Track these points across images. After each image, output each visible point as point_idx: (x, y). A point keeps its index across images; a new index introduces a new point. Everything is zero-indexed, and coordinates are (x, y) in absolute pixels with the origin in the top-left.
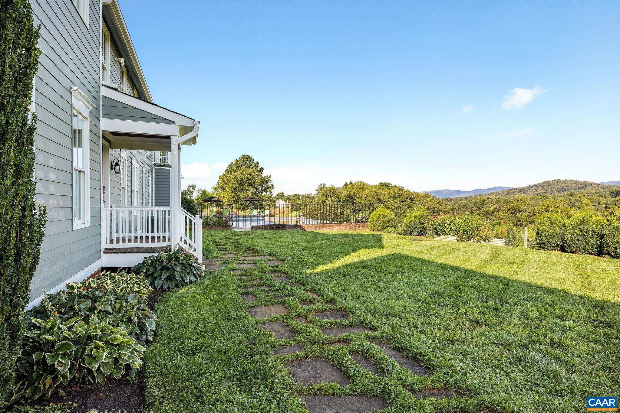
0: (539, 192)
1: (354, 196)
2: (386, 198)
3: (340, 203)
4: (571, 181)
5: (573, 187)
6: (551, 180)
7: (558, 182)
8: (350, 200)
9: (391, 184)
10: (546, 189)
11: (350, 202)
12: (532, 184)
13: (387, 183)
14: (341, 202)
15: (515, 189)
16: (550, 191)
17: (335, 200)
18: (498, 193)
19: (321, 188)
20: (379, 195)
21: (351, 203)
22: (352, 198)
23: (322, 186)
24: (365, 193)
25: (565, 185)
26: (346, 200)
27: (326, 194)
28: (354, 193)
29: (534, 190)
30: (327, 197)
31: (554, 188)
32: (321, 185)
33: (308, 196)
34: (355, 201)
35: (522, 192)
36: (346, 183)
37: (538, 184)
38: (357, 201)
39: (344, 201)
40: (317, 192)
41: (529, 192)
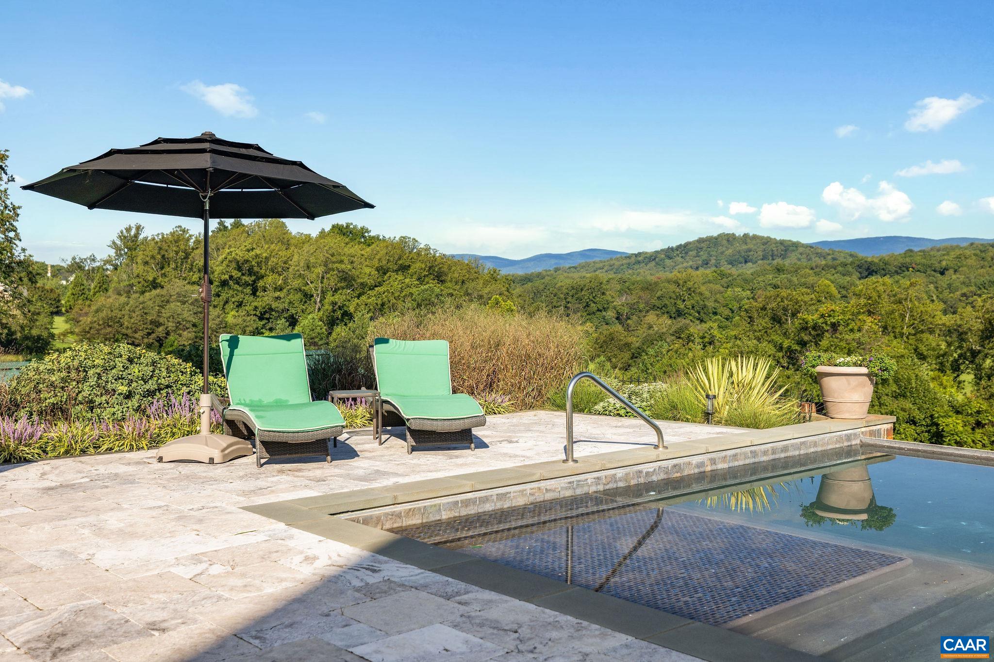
0: (691, 263)
1: (259, 264)
2: (366, 273)
3: (214, 289)
4: (755, 237)
5: (760, 253)
6: (715, 234)
7: (730, 239)
8: (246, 278)
9: (368, 231)
10: (704, 257)
11: (247, 284)
12: (674, 245)
13: (355, 227)
14: (216, 283)
15: (636, 255)
16: (713, 261)
17: (195, 277)
18: (598, 266)
19: (129, 240)
20: (346, 261)
21: (248, 290)
22: (251, 272)
23: (133, 232)
24: (297, 259)
25: (745, 247)
26: (231, 277)
27: (159, 257)
28: (257, 256)
29: (679, 259)
30: (162, 268)
31: (722, 253)
32: (128, 229)
33: (77, 266)
34: (261, 283)
35: (653, 263)
37: (687, 244)
38: (270, 280)
39: (224, 283)
40: (112, 252)
41: (668, 262)
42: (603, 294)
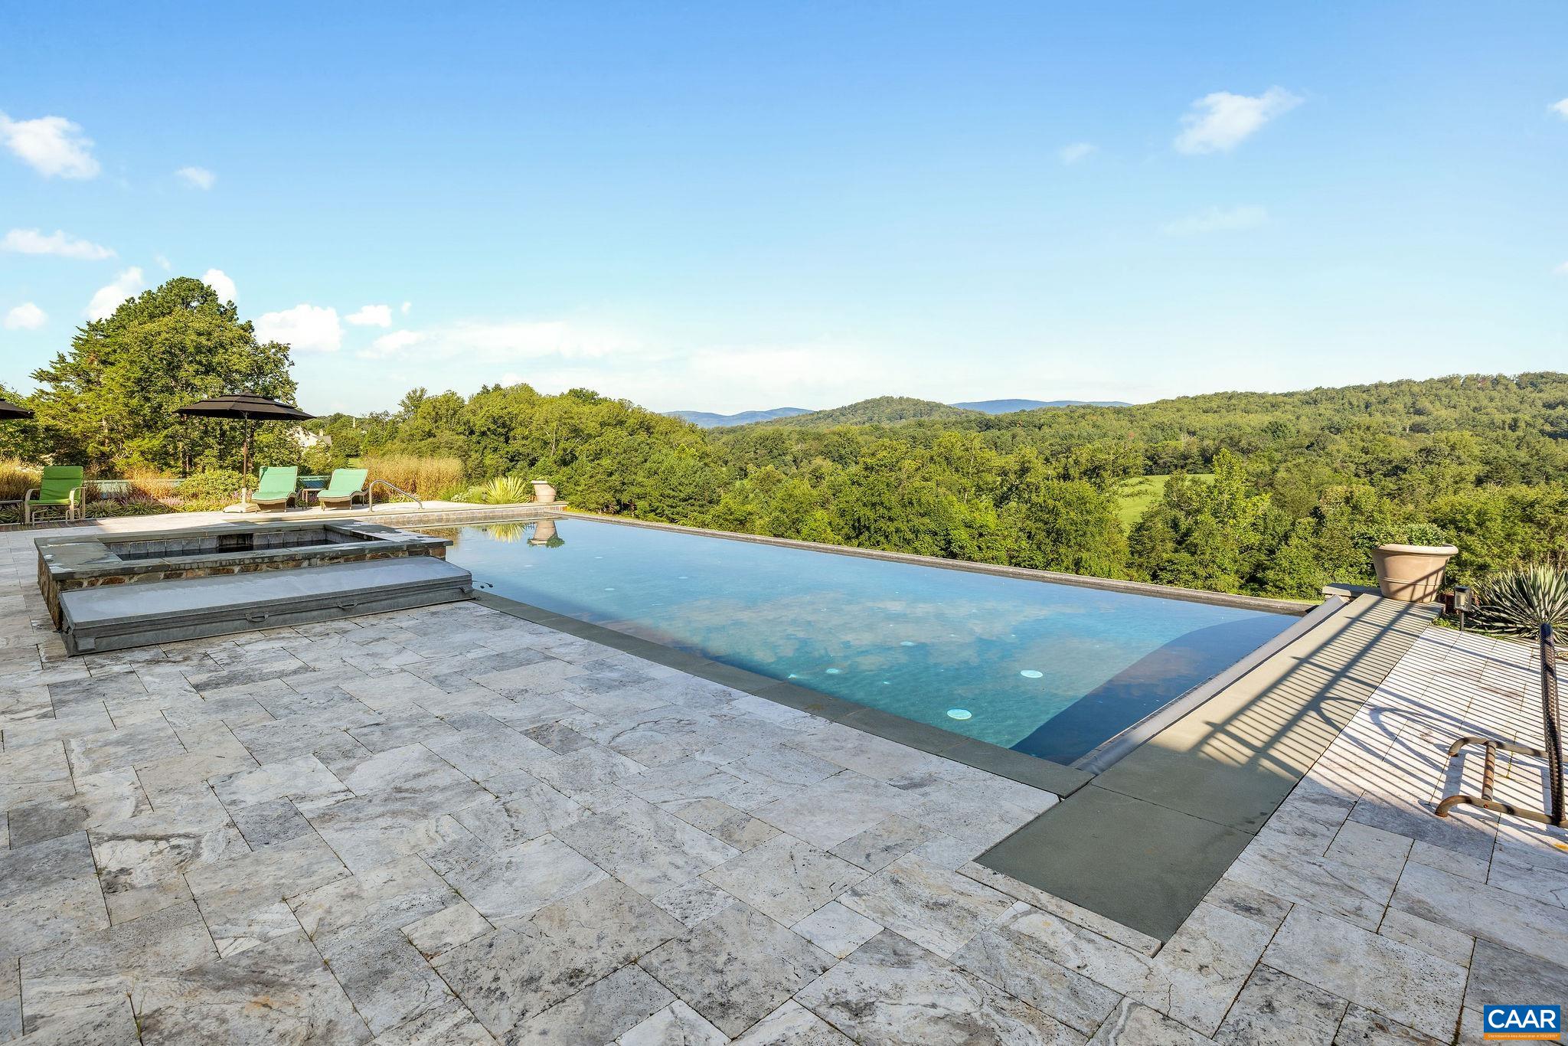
0: (859, 419)
1: (511, 420)
2: (591, 427)
3: (474, 438)
4: (908, 399)
5: (912, 412)
6: (878, 398)
7: (889, 400)
8: (500, 430)
9: (597, 394)
10: (869, 415)
11: (501, 434)
12: (847, 405)
13: (587, 391)
14: (477, 434)
15: (818, 413)
16: (876, 418)
17: (461, 429)
18: (789, 421)
19: (415, 400)
20: (576, 417)
21: (502, 439)
22: (504, 425)
23: (418, 394)
24: (539, 415)
25: (900, 407)
26: (488, 429)
27: (434, 413)
28: (509, 413)
29: (851, 416)
30: (436, 422)
31: (883, 412)
32: (415, 392)
33: (376, 419)
34: (512, 434)
35: (831, 419)
36: (485, 387)
37: (856, 404)
38: (519, 431)
39: (483, 434)
40: (402, 409)
41: (842, 418)
42: (783, 442)
